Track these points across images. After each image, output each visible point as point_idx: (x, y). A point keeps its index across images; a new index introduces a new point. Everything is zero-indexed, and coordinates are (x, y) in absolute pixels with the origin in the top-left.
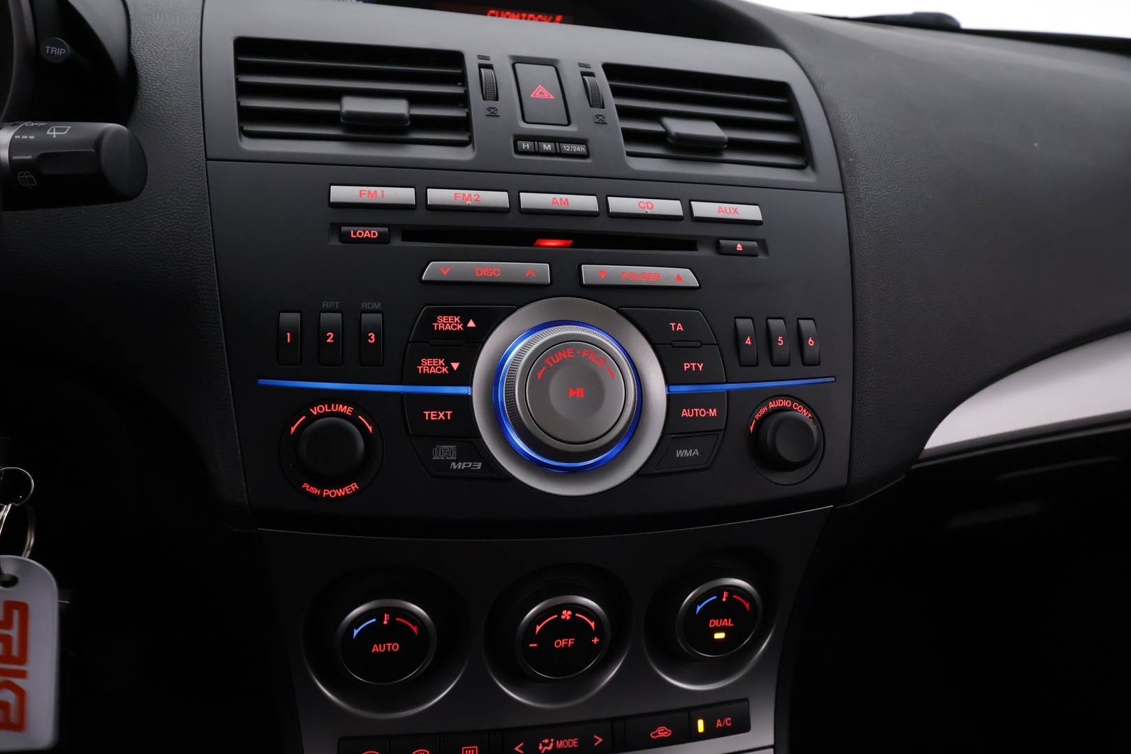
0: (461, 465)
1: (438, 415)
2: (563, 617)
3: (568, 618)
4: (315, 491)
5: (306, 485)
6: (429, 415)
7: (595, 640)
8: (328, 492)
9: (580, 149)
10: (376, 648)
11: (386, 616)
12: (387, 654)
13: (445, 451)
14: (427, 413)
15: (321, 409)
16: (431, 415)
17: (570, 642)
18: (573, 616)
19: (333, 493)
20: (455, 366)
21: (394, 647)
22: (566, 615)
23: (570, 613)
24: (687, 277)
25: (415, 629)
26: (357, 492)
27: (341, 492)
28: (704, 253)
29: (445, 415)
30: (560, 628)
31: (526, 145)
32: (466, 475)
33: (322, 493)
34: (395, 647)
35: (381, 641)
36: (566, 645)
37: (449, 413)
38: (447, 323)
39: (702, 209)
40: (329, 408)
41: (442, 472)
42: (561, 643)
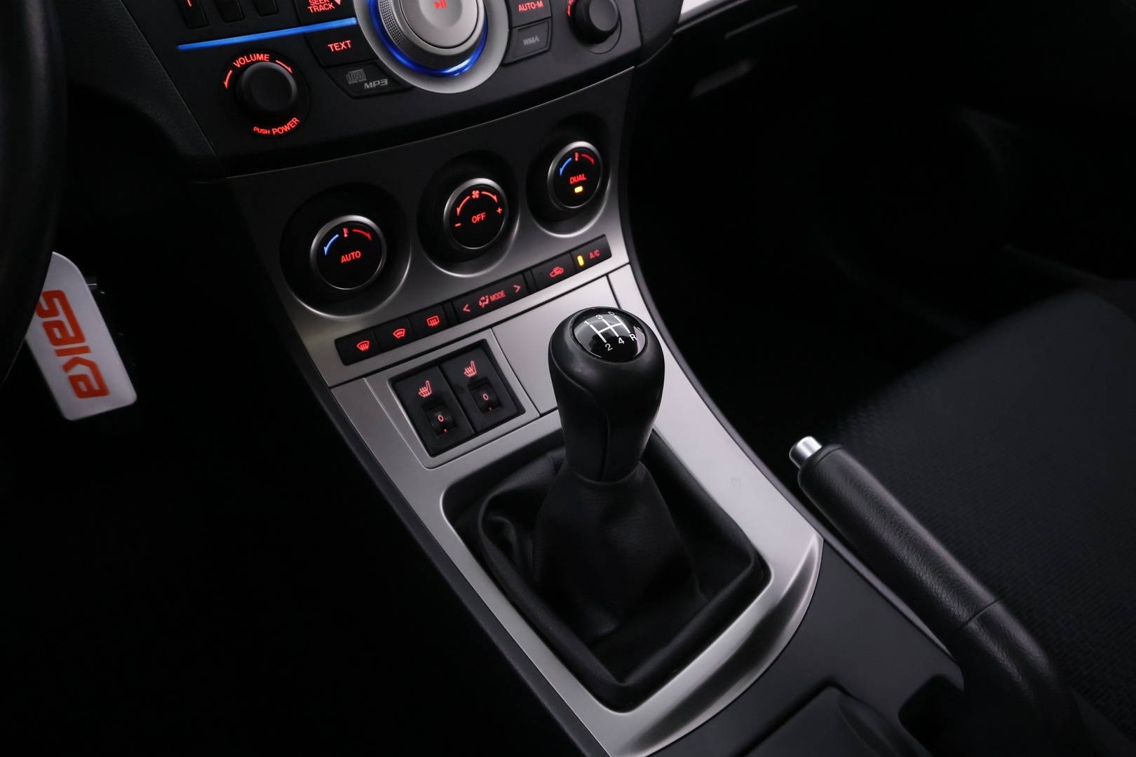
0: (373, 85)
1: (340, 46)
2: (474, 197)
3: (477, 196)
4: (266, 132)
5: (256, 129)
6: (333, 47)
7: (499, 210)
8: (275, 131)
10: (344, 259)
11: (345, 230)
12: (354, 261)
13: (356, 76)
14: (331, 46)
15: (242, 61)
17: (483, 216)
18: (480, 194)
19: (280, 130)
20: (338, 1)
21: (356, 254)
22: (476, 194)
23: (478, 192)
25: (368, 235)
26: (299, 126)
27: (286, 128)
29: (346, 45)
30: (474, 207)
32: (378, 93)
33: (271, 132)
34: (358, 254)
35: (347, 252)
36: (480, 219)
37: (348, 42)
40: (249, 58)
41: (359, 93)
42: (476, 218)
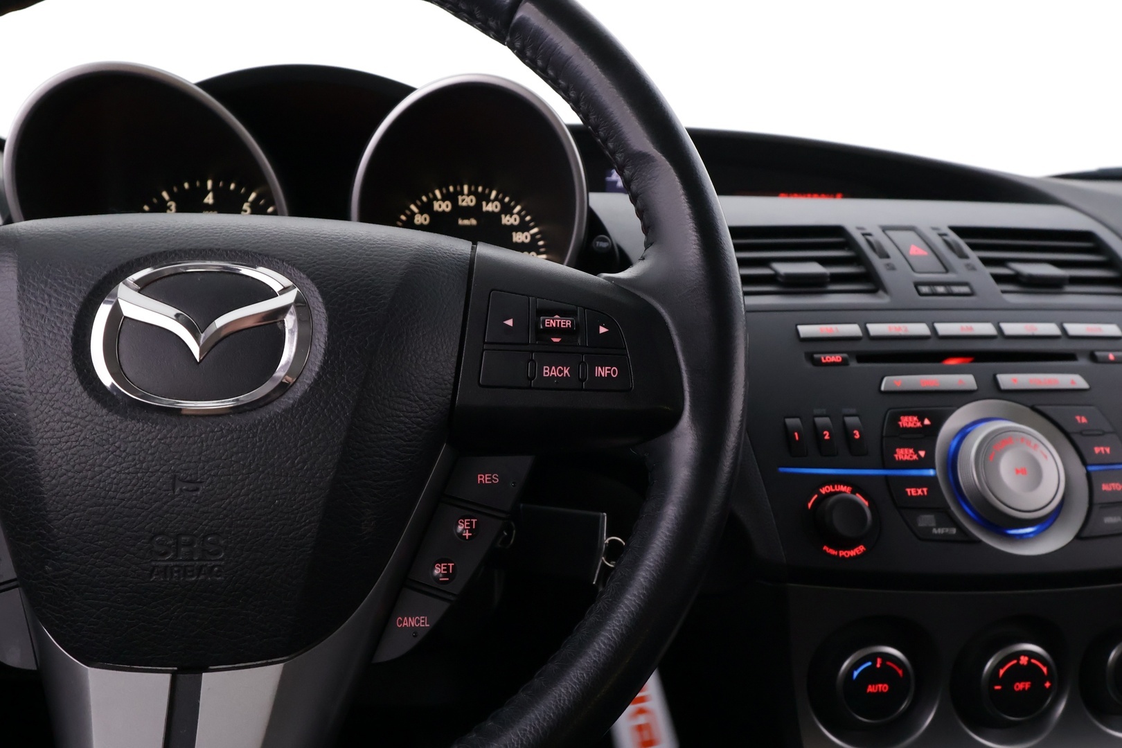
0: (941, 531)
1: (917, 492)
2: (1021, 662)
3: (1026, 663)
4: (833, 552)
5: (825, 548)
6: (911, 492)
7: (1047, 685)
8: (842, 553)
9: (965, 289)
10: (871, 689)
11: (879, 661)
12: (879, 694)
13: (926, 520)
14: (908, 490)
15: (827, 489)
16: (911, 491)
17: (1027, 685)
18: (1029, 661)
19: (847, 554)
20: (922, 453)
21: (883, 687)
22: (1024, 660)
23: (1026, 658)
24: (1079, 382)
25: (900, 672)
26: (864, 554)
27: (852, 553)
28: (1083, 362)
29: (923, 491)
30: (1019, 673)
31: (925, 289)
32: (945, 539)
33: (838, 554)
34: (885, 688)
35: (875, 682)
36: (1024, 689)
37: (925, 490)
38: (908, 422)
39: (1074, 329)
40: (834, 488)
41: (926, 537)
42: (1020, 686)
